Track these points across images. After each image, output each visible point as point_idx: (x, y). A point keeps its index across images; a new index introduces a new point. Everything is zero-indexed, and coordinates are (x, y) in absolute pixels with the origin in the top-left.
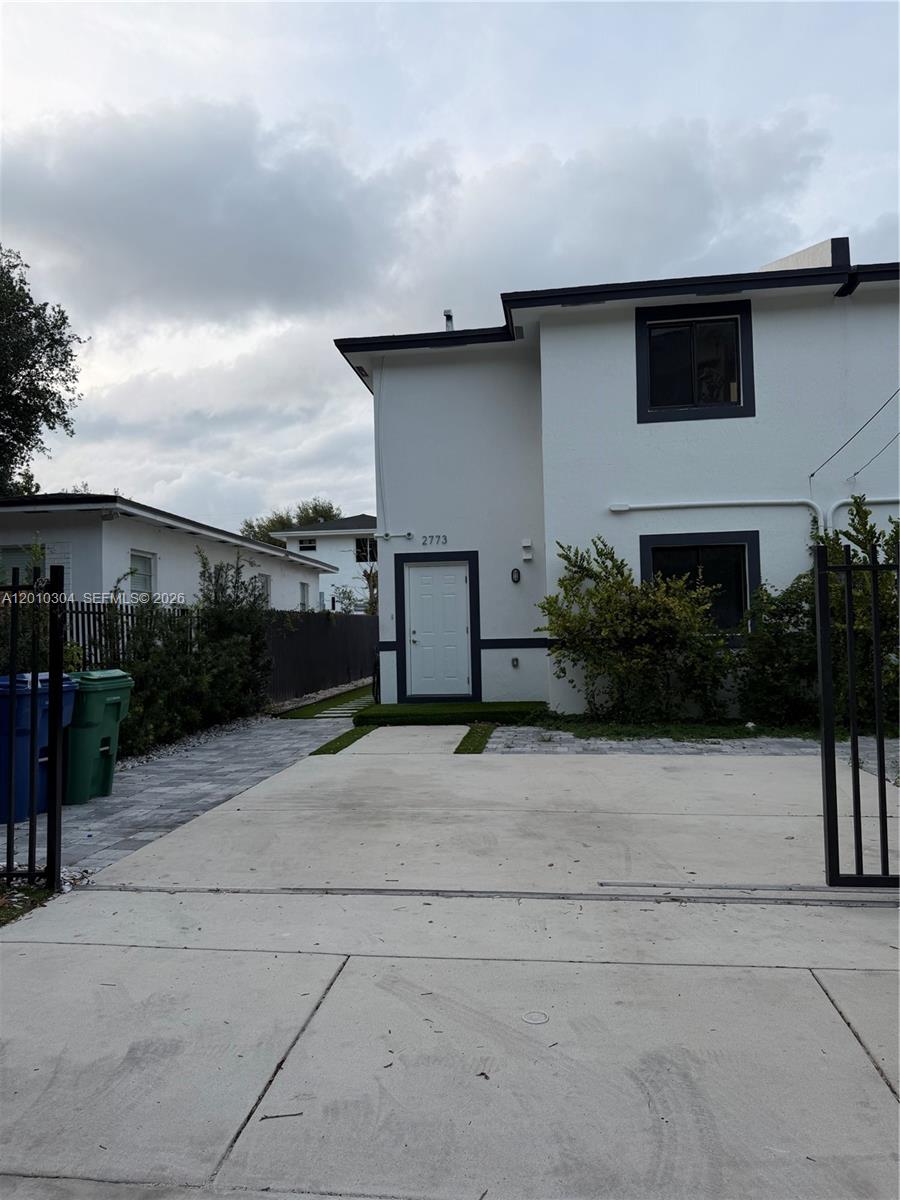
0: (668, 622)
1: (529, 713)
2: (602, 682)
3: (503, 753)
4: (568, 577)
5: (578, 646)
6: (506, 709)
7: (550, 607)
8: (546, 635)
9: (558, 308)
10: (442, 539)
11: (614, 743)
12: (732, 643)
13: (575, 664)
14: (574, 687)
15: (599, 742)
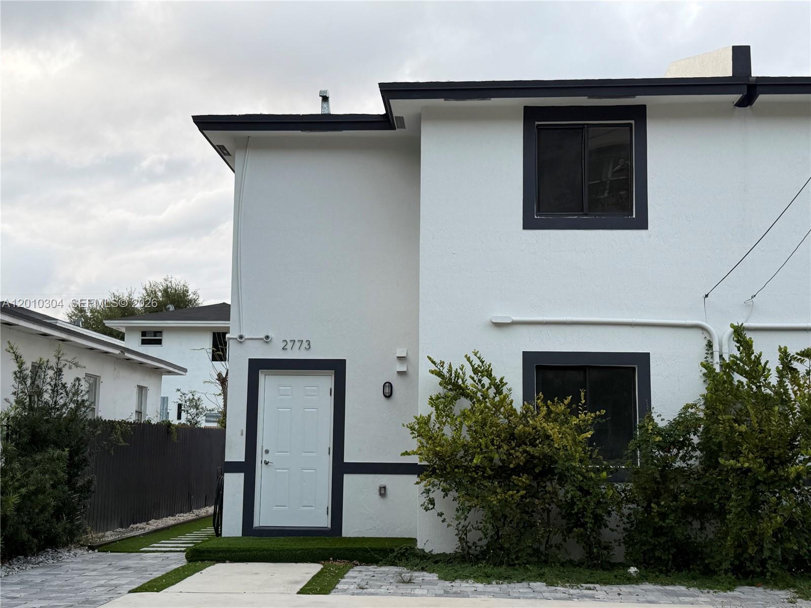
0: (547, 450)
1: (392, 551)
2: (476, 516)
3: (353, 594)
4: (442, 395)
5: (449, 473)
6: (367, 546)
7: (421, 428)
8: (415, 459)
9: (440, 102)
10: (305, 345)
11: (480, 586)
12: (616, 476)
13: (446, 495)
14: (443, 521)
15: (464, 584)
